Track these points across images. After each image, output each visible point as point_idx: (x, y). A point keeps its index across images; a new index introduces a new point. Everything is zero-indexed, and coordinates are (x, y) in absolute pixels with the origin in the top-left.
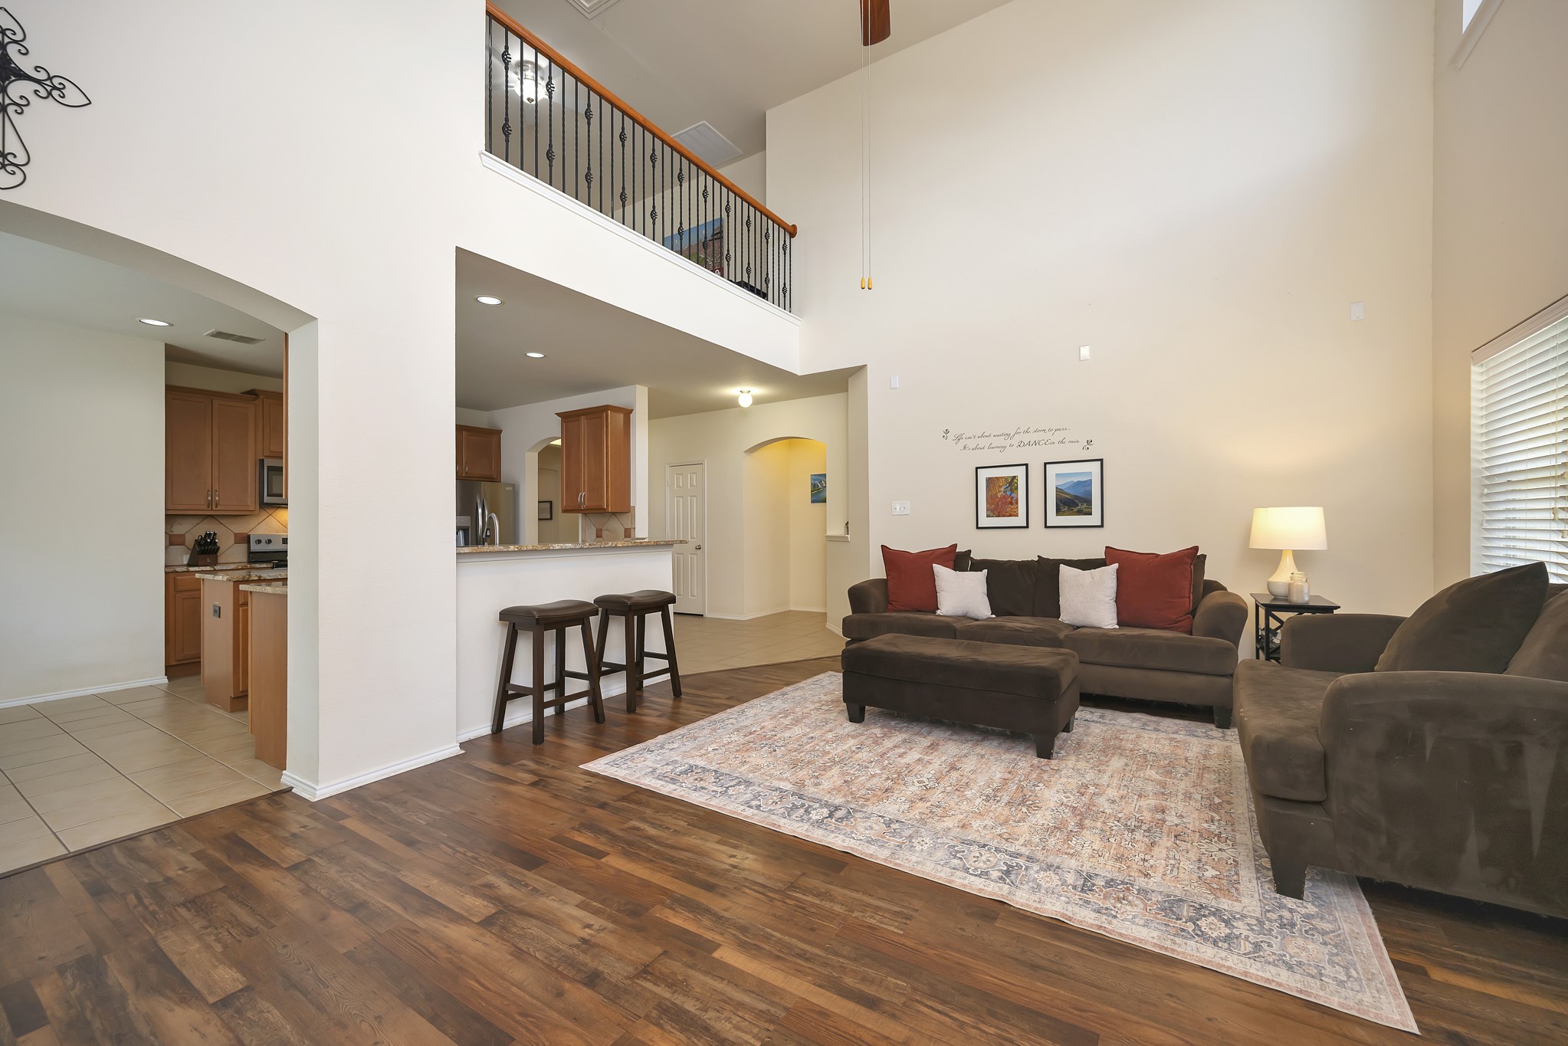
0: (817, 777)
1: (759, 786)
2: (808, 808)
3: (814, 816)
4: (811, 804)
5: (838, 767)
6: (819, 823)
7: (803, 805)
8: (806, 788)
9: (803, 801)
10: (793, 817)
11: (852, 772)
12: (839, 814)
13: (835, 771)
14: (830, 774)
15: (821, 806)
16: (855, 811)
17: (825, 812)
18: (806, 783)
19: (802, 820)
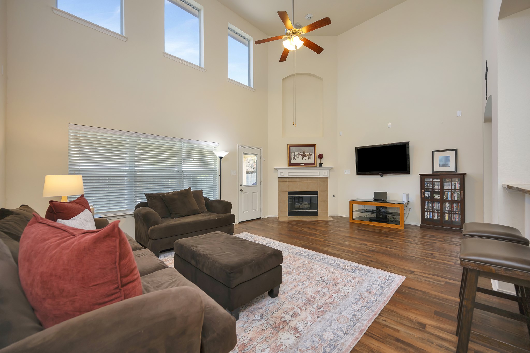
0: (304, 264)
1: (324, 263)
2: (308, 255)
3: (307, 254)
4: (307, 256)
5: (295, 268)
6: (305, 252)
7: (309, 256)
8: (308, 261)
9: (309, 257)
10: (312, 254)
11: (291, 265)
12: (300, 254)
13: (296, 266)
14: (299, 265)
15: (304, 256)
16: (295, 254)
17: (303, 254)
18: (308, 262)
19: (310, 253)
